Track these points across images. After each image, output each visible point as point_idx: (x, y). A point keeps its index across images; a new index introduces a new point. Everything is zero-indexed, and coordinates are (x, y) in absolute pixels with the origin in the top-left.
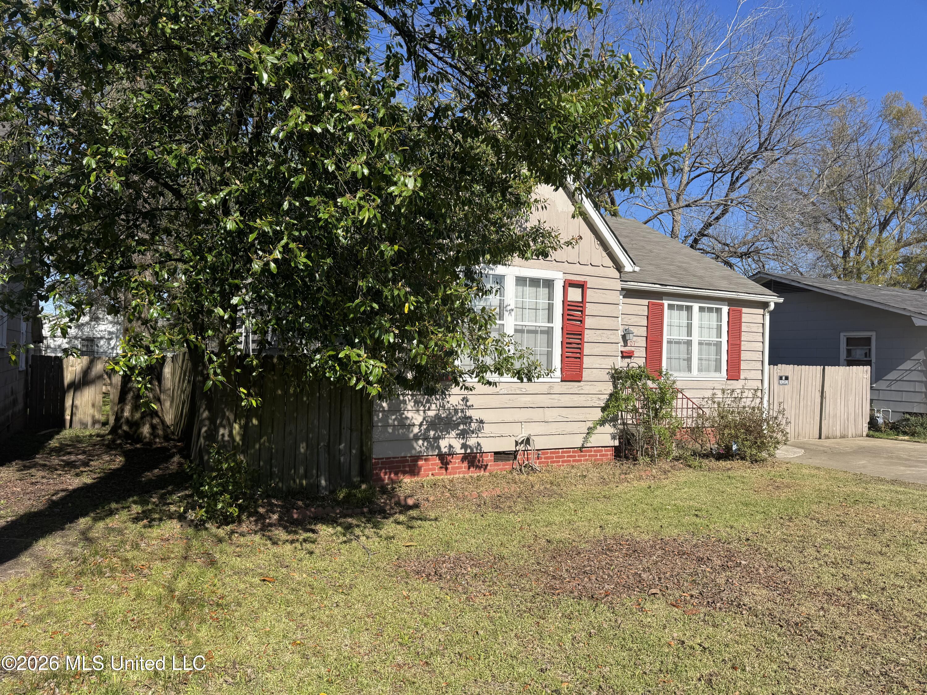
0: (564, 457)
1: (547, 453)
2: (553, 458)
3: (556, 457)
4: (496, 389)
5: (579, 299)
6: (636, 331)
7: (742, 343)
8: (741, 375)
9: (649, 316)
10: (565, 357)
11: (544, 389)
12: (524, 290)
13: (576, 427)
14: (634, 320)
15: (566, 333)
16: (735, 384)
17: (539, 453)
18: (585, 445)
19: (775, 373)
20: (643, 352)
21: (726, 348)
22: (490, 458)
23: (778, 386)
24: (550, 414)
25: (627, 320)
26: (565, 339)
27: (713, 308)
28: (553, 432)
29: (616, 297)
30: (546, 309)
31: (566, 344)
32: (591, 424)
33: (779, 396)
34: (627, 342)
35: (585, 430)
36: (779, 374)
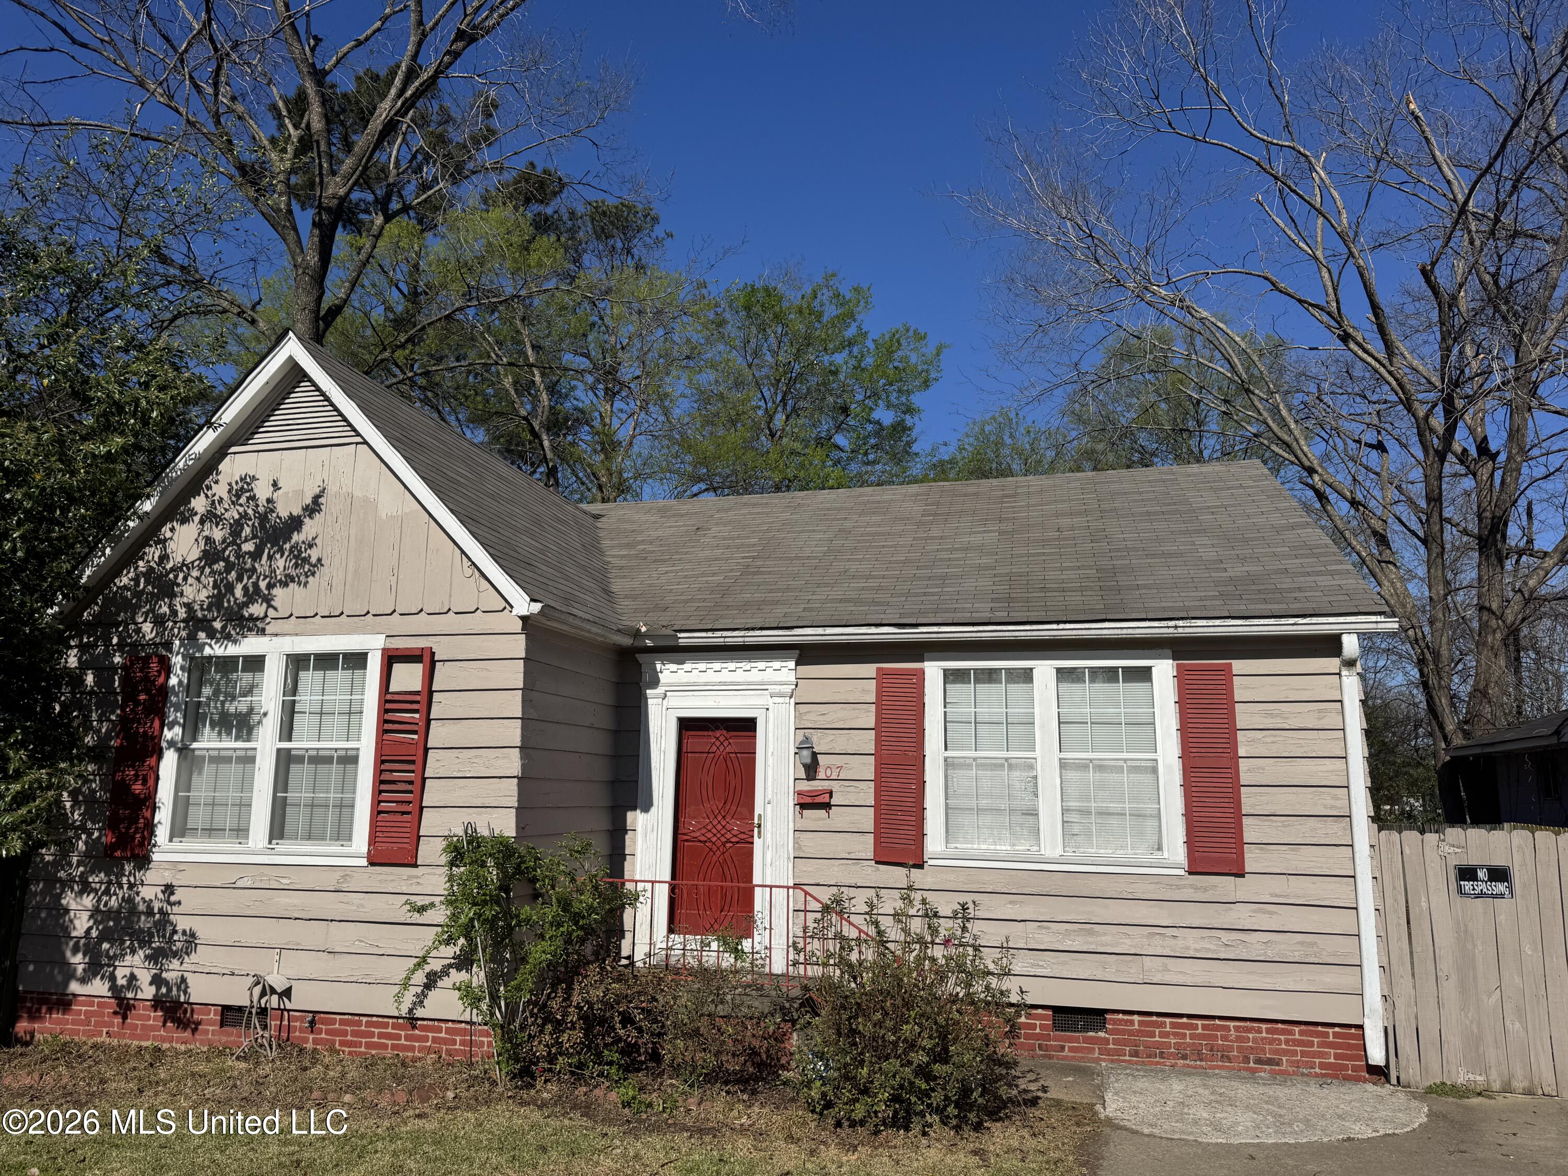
0: (372, 1035)
1: (333, 1022)
2: (345, 1033)
3: (354, 1034)
4: (230, 876)
5: (417, 685)
6: (841, 742)
7: (1243, 764)
8: (1253, 860)
9: (878, 703)
10: (377, 813)
11: (330, 880)
12: (309, 678)
13: (399, 969)
14: (835, 716)
15: (381, 761)
16: (1224, 885)
17: (315, 1019)
18: (419, 1013)
19: (1432, 856)
20: (867, 794)
21: (1177, 777)
22: (214, 1016)
23: (1458, 900)
24: (342, 936)
25: (814, 717)
26: (379, 771)
27: (1114, 670)
28: (343, 976)
29: (515, 674)
30: (353, 712)
31: (381, 784)
32: (435, 965)
33: (1464, 935)
34: (811, 770)
35: (419, 978)
36: (1454, 861)
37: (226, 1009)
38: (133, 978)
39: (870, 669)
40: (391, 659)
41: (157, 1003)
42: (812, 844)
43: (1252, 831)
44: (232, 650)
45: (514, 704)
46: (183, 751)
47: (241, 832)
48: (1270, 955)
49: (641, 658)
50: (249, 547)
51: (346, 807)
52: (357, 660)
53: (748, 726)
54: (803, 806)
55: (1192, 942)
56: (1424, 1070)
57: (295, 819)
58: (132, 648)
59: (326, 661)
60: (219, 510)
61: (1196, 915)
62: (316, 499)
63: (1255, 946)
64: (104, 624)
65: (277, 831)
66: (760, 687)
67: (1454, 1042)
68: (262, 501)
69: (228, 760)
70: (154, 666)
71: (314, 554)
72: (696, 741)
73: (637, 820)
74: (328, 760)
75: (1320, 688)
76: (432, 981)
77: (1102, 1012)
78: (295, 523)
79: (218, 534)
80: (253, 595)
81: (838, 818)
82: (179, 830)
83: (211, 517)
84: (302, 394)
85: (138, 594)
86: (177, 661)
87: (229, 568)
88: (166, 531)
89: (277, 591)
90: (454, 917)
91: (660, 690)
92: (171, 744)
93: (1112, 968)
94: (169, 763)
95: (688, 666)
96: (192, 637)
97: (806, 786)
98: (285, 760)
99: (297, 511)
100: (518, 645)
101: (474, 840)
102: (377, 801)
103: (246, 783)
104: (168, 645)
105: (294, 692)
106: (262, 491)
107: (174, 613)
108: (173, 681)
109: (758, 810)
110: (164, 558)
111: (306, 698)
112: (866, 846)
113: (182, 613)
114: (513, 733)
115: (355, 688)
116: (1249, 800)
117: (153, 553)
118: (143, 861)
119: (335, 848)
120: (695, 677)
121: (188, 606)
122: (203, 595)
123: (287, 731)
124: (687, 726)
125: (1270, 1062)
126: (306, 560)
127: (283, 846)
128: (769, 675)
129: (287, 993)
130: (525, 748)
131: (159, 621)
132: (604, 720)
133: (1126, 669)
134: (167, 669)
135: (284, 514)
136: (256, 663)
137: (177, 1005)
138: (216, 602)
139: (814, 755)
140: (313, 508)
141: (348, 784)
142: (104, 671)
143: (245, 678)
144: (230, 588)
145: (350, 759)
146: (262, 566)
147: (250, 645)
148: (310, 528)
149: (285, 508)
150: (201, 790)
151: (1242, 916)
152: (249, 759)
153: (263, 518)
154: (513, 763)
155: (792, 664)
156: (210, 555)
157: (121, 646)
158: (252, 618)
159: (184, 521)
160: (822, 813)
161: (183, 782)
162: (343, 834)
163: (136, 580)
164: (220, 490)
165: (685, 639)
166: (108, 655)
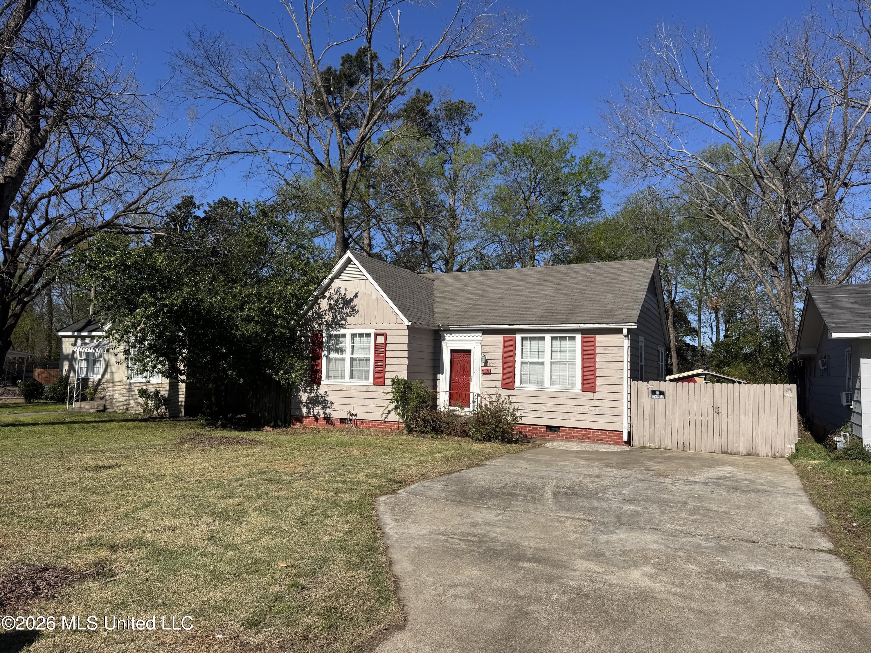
0: (376, 425)
1: (367, 422)
2: (369, 425)
3: (372, 425)
4: (341, 388)
5: (383, 342)
6: (494, 356)
7: (597, 363)
8: (598, 389)
9: (504, 346)
10: (375, 373)
11: (364, 389)
12: (357, 339)
13: (381, 410)
14: (492, 349)
15: (375, 360)
16: (591, 395)
17: (362, 421)
18: (386, 420)
19: (645, 388)
20: (500, 371)
21: (580, 367)
22: (339, 421)
23: (651, 400)
24: (367, 402)
25: (487, 349)
26: (375, 363)
27: (566, 337)
28: (369, 411)
29: (406, 340)
30: (368, 348)
31: (376, 366)
32: (390, 409)
33: (652, 408)
34: (486, 363)
35: (386, 411)
36: (651, 389)
37: (342, 419)
38: (318, 412)
39: (501, 336)
40: (377, 335)
41: (325, 418)
42: (485, 384)
43: (599, 381)
44: (338, 332)
45: (406, 347)
46: (327, 357)
47: (343, 377)
48: (601, 413)
49: (440, 333)
50: (340, 306)
51: (367, 371)
52: (368, 335)
53: (469, 352)
54: (484, 374)
55: (582, 409)
56: (639, 443)
57: (356, 374)
58: (313, 332)
59: (361, 335)
60: (332, 296)
61: (583, 403)
62: (356, 294)
63: (598, 411)
64: (305, 325)
65: (351, 377)
66: (472, 341)
67: (647, 435)
68: (343, 294)
69: (338, 360)
70: (319, 336)
71: (356, 308)
72: (455, 355)
73: (440, 376)
74: (363, 360)
75: (618, 343)
76: (389, 412)
77: (559, 427)
78: (351, 300)
79: (332, 303)
80: (342, 318)
81: (492, 377)
82: (328, 377)
83: (330, 298)
84: (351, 265)
85: (314, 318)
86: (324, 335)
87: (336, 311)
88: (319, 301)
89: (348, 318)
90: (394, 397)
91: (446, 342)
92: (324, 355)
93: (561, 416)
94: (324, 360)
95: (453, 335)
96: (328, 329)
97: (484, 368)
98: (352, 360)
99: (352, 297)
100: (406, 332)
101: (398, 379)
102: (375, 370)
103: (343, 365)
104: (322, 331)
105: (353, 343)
106: (343, 291)
107: (323, 323)
108: (324, 340)
109: (472, 374)
110: (319, 308)
111: (356, 345)
112: (499, 384)
113: (325, 323)
114: (406, 354)
115: (368, 343)
116: (599, 373)
117: (316, 307)
118: (319, 384)
119: (365, 381)
120: (455, 338)
121: (326, 321)
122: (330, 318)
123: (352, 353)
124: (453, 352)
125: (600, 440)
126: (355, 310)
127: (353, 381)
128: (475, 338)
129: (356, 415)
130: (409, 358)
131: (319, 325)
132: (431, 350)
133: (569, 337)
134: (322, 336)
135: (349, 298)
136: (344, 336)
137: (329, 419)
138: (333, 320)
139: (486, 360)
140: (356, 296)
141: (368, 366)
142: (306, 337)
143: (341, 339)
144: (336, 316)
145: (368, 360)
146: (344, 311)
147: (342, 331)
148: (355, 301)
149: (349, 296)
150: (332, 367)
151: (595, 403)
152: (343, 360)
153: (344, 299)
154: (406, 362)
155: (481, 335)
156: (331, 308)
157: (310, 331)
158: (342, 324)
159: (324, 299)
160: (488, 375)
161: (328, 365)
162: (367, 378)
163: (313, 314)
164: (332, 291)
165: (451, 328)
166: (307, 332)
